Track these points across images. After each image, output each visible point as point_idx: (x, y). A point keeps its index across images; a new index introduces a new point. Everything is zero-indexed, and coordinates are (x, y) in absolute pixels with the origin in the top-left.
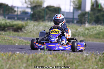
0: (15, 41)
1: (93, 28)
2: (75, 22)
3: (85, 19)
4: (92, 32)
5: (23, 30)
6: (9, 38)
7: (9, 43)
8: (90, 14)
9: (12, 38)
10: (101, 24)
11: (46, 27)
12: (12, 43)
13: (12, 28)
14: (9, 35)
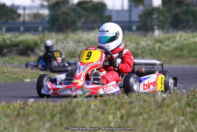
0: (24, 74)
2: (134, 28)
3: (152, 22)
5: (36, 51)
6: (12, 69)
7: (14, 79)
8: (162, 12)
9: (17, 70)
12: (18, 78)
14: (12, 63)
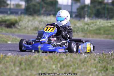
0: (8, 39)
1: (93, 23)
2: (74, 15)
3: (84, 13)
4: (92, 27)
5: (17, 25)
6: (1, 35)
7: (2, 41)
8: (90, 7)
9: (4, 36)
10: (101, 18)
11: (41, 22)
12: (4, 41)
13: (4, 23)
14: (2, 32)
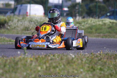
1: (84, 22)
4: (83, 26)
8: (81, 6)
11: (32, 22)
